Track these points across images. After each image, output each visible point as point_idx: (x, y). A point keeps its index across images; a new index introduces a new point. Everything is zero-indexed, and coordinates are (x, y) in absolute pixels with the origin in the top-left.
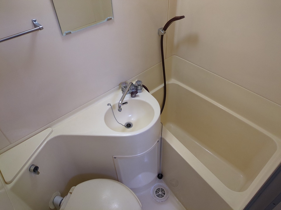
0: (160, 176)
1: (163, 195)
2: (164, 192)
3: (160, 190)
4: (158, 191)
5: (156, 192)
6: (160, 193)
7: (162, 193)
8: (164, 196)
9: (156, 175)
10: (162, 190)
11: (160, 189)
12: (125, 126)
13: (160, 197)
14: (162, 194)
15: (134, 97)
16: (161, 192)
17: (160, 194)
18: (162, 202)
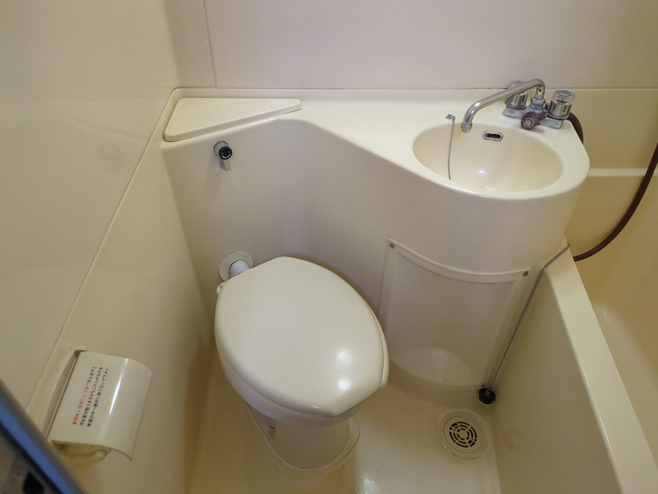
0: (487, 395)
1: (465, 443)
2: (473, 440)
3: (467, 430)
4: (460, 428)
5: (453, 426)
6: (463, 434)
7: (468, 438)
8: (467, 447)
11: (469, 427)
13: (457, 441)
14: (467, 441)
15: (528, 129)
16: (467, 436)
17: (461, 436)
18: (452, 454)
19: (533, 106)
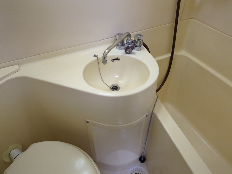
0: (142, 159)
9: (138, 156)
12: (110, 88)
15: (129, 54)
19: (128, 44)
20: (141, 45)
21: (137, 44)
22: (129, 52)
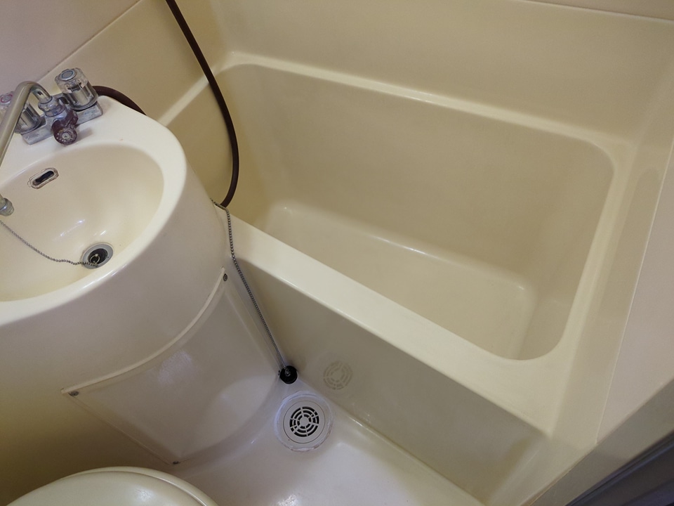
0: (289, 375)
3: (303, 414)
4: (297, 420)
6: (304, 421)
10: (309, 411)
11: (302, 410)
12: (84, 264)
16: (307, 419)
17: (305, 426)
18: (315, 447)
20: (93, 99)
21: (79, 104)
22: (68, 137)
